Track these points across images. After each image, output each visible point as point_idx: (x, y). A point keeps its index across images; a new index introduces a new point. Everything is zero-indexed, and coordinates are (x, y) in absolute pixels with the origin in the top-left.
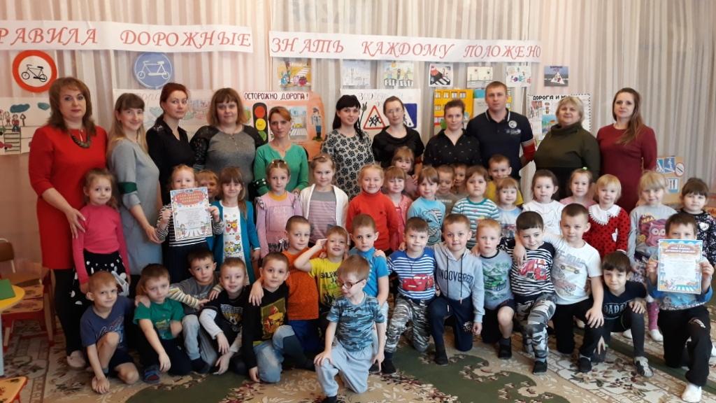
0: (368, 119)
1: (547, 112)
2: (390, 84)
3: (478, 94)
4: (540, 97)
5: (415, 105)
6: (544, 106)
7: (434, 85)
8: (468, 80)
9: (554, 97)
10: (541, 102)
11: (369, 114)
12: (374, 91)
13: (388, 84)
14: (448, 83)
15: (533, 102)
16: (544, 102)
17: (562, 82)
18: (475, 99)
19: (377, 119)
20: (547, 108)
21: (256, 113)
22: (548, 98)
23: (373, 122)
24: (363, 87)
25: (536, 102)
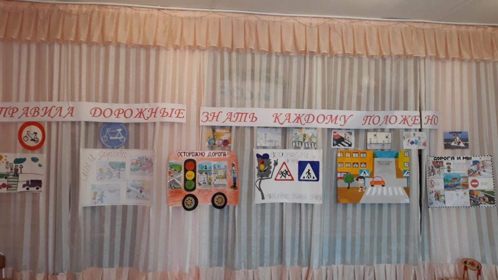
0: (279, 173)
1: (449, 171)
2: (297, 146)
3: (378, 154)
4: (441, 158)
5: (318, 163)
6: (445, 166)
7: (337, 147)
8: (368, 142)
9: (456, 158)
10: (442, 162)
11: (279, 169)
12: (283, 151)
13: (296, 145)
14: (350, 145)
15: (433, 162)
16: (445, 162)
17: (462, 145)
18: (375, 159)
19: (287, 172)
20: (449, 168)
21: (186, 167)
22: (450, 159)
23: (283, 175)
24: (275, 148)
25: (437, 162)
